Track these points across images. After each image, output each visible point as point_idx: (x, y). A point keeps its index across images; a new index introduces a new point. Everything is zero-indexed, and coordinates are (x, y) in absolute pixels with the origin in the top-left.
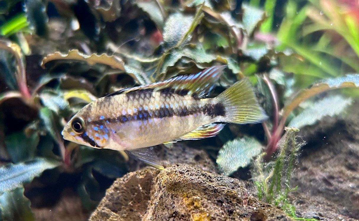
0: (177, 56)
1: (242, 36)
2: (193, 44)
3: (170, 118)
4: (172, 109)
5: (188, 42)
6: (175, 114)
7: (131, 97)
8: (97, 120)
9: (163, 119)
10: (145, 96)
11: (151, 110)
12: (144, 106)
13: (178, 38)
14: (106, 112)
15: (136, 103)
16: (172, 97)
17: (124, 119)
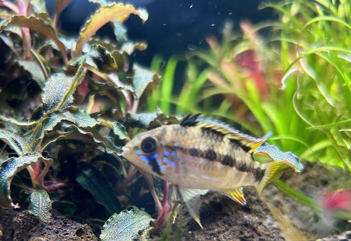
0: (57, 119)
1: (132, 99)
2: (74, 107)
3: (230, 168)
4: (235, 160)
5: (70, 104)
6: (236, 165)
7: (206, 134)
8: (171, 144)
9: (225, 166)
10: (217, 138)
11: (219, 154)
12: (215, 147)
13: (58, 100)
14: (181, 139)
15: (209, 141)
16: (238, 149)
17: (195, 153)
